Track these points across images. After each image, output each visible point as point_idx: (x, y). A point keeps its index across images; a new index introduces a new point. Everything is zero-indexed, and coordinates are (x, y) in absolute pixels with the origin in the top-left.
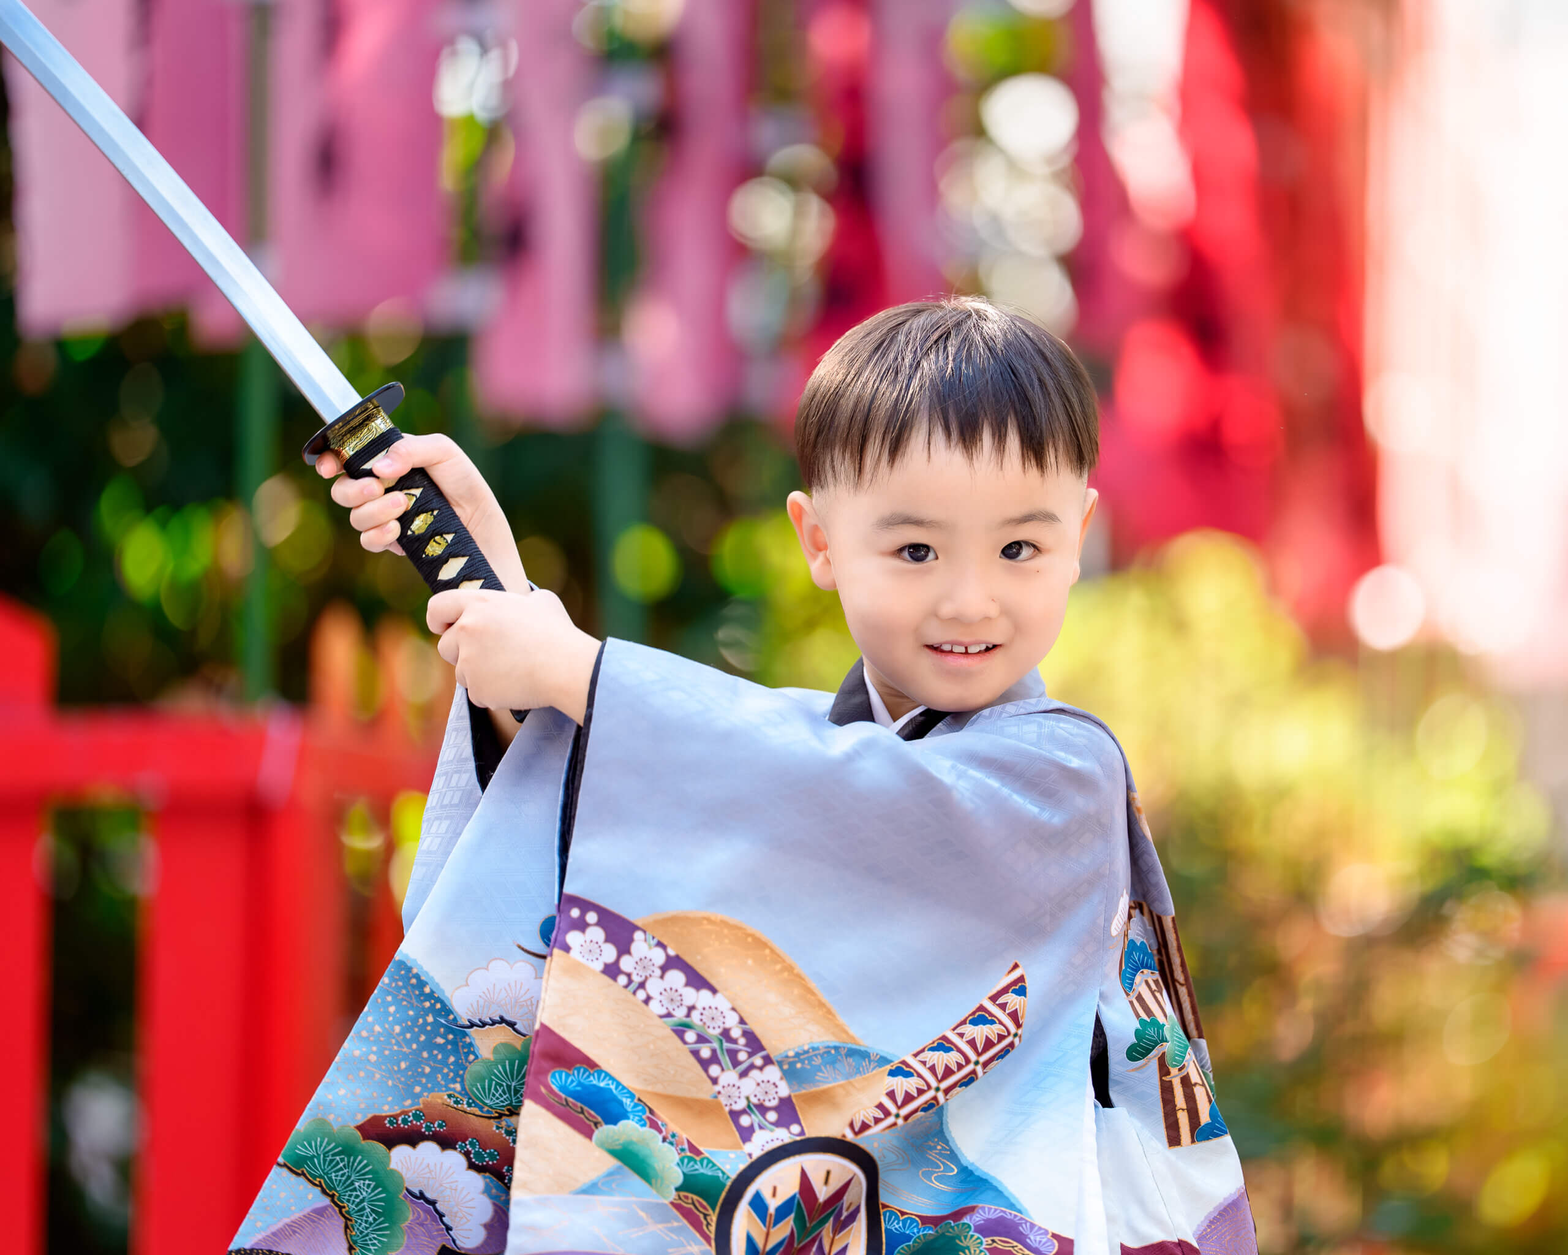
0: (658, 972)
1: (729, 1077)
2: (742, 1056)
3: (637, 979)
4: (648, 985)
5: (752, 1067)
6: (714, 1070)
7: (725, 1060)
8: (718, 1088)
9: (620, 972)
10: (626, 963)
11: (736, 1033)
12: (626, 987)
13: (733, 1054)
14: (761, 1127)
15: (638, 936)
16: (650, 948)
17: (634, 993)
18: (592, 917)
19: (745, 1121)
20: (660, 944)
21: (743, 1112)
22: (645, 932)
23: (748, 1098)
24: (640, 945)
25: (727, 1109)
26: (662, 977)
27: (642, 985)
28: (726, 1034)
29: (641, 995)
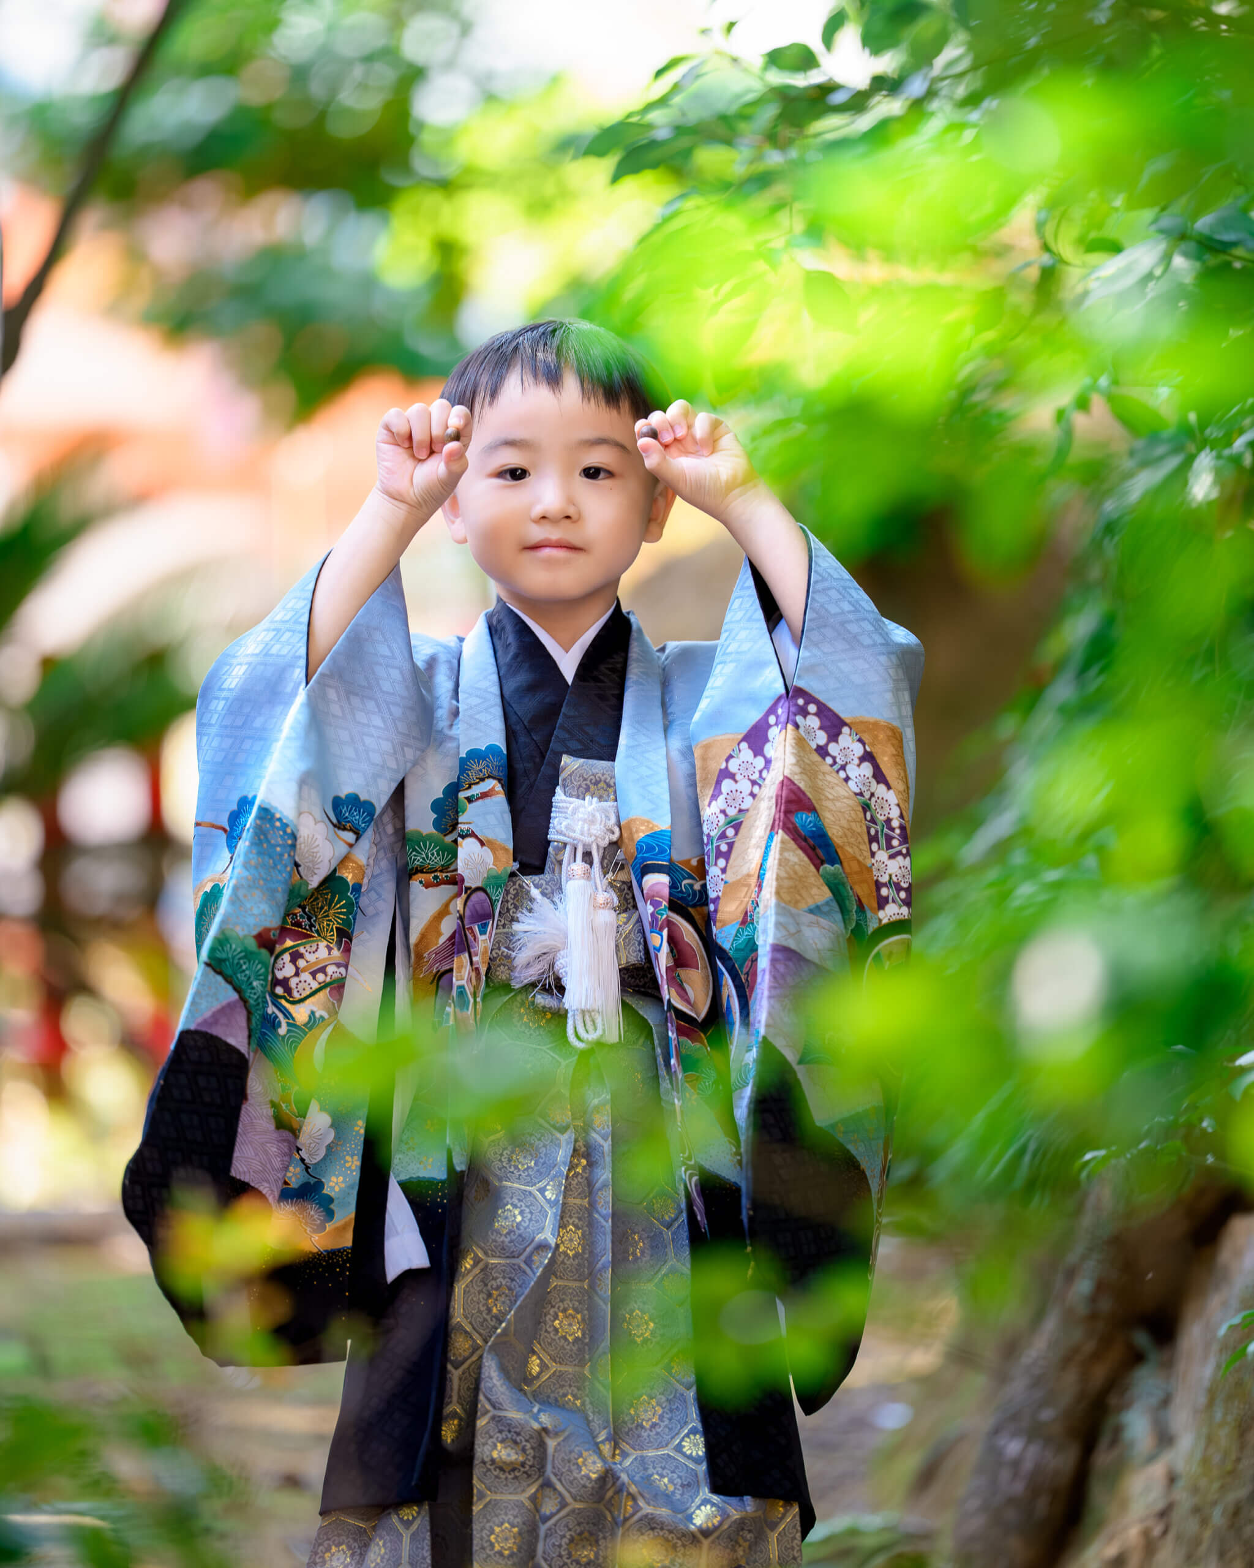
0: (857, 761)
1: (882, 855)
2: (895, 843)
3: (839, 762)
4: (848, 767)
5: (899, 853)
6: (875, 846)
7: (883, 841)
8: (873, 861)
9: (828, 754)
10: (833, 748)
11: (895, 824)
12: (831, 766)
13: (889, 839)
14: (893, 901)
15: (846, 730)
16: (853, 741)
17: (838, 772)
18: (812, 708)
19: (884, 892)
20: (860, 740)
21: (885, 885)
22: (851, 729)
23: (890, 876)
24: (846, 739)
25: (875, 878)
26: (859, 766)
27: (843, 768)
28: (888, 821)
29: (842, 774)
